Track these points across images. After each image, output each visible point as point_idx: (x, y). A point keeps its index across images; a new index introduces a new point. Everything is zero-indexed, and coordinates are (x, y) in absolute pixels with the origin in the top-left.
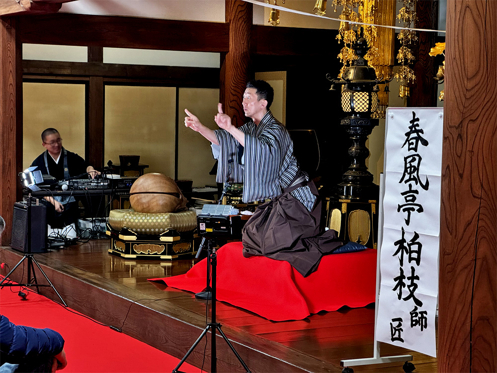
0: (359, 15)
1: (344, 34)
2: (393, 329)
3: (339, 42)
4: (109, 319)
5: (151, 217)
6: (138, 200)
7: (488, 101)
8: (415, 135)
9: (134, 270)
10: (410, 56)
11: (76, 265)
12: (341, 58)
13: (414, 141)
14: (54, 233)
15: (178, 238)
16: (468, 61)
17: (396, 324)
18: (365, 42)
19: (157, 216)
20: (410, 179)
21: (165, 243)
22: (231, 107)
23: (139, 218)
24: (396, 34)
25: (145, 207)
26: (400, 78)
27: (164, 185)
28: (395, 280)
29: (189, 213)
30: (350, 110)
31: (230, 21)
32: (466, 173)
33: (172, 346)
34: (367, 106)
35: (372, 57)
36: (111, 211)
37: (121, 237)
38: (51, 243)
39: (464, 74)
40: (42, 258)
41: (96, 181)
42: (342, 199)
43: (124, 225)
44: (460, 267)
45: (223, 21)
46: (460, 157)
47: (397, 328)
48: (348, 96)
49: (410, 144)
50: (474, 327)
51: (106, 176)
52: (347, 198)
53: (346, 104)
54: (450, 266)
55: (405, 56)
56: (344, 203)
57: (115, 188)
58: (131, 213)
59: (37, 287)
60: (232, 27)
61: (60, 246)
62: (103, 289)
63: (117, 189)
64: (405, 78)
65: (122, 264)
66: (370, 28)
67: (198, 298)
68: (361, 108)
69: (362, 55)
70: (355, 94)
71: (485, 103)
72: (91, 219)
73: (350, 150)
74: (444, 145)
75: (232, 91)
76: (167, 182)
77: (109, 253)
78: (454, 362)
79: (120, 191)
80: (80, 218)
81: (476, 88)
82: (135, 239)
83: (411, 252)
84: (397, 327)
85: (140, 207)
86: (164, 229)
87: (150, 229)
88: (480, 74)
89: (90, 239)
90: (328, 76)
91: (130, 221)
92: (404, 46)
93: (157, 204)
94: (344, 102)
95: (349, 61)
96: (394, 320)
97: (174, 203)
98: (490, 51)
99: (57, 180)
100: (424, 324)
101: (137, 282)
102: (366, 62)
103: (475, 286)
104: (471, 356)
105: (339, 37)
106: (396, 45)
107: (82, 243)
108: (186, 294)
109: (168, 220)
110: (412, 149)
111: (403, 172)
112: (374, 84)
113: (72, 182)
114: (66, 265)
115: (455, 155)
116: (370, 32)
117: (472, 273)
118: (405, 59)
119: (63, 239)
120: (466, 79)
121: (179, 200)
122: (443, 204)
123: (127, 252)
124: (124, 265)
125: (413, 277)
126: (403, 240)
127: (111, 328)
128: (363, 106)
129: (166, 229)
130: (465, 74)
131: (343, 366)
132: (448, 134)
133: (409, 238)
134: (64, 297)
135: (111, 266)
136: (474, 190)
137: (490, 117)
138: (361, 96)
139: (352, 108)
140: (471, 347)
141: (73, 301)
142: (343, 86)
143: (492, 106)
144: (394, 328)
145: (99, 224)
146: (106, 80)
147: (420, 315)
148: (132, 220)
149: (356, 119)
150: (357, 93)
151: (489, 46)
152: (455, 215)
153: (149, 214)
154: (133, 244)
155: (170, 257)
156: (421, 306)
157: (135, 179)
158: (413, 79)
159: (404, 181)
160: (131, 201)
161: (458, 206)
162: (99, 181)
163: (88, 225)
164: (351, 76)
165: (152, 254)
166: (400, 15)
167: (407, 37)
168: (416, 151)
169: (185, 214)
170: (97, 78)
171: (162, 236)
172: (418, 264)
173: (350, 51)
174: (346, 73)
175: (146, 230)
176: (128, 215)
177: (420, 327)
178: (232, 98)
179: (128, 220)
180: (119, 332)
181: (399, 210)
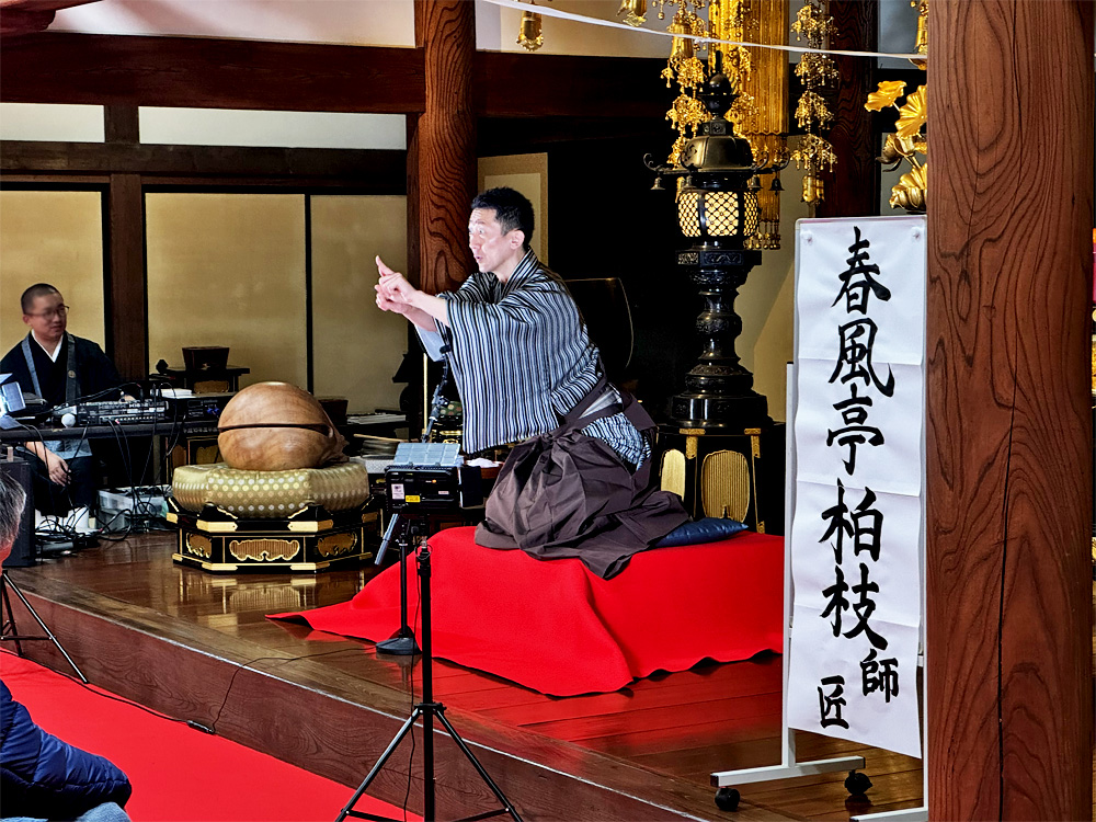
0: (711, 25)
1: (678, 66)
2: (825, 702)
3: (668, 86)
4: (184, 706)
5: (267, 480)
6: (237, 442)
7: (1025, 198)
8: (860, 277)
9: (231, 598)
10: (823, 112)
11: (102, 590)
12: (675, 119)
13: (859, 290)
14: (46, 523)
15: (329, 524)
16: (978, 111)
17: (829, 689)
18: (725, 83)
19: (281, 476)
20: (853, 374)
21: (299, 536)
22: (432, 234)
23: (242, 482)
24: (791, 68)
25: (252, 457)
26: (802, 161)
27: (294, 408)
28: (826, 593)
29: (350, 469)
30: (699, 232)
31: (426, 43)
32: (981, 356)
33: (332, 760)
34: (736, 223)
35: (740, 117)
36: (176, 470)
37: (201, 525)
38: (42, 544)
39: (970, 140)
40: (26, 579)
41: (138, 405)
42: (687, 428)
43: (208, 500)
44: (972, 559)
45: (410, 43)
46: (965, 320)
47: (832, 699)
48: (693, 201)
49: (850, 298)
50: (1007, 686)
51: (160, 393)
52: (696, 424)
53: (688, 219)
54: (950, 557)
55: (814, 112)
56: (692, 436)
57: (181, 419)
58: (222, 471)
59: (18, 643)
60: (430, 56)
61: (65, 549)
62: (170, 641)
63: (186, 420)
64: (814, 160)
65: (204, 587)
66: (735, 53)
67: (382, 652)
68: (722, 227)
69: (721, 112)
70: (707, 197)
71: (1017, 203)
72: (129, 488)
73: (701, 319)
74: (931, 295)
75: (435, 198)
76: (301, 401)
77: (175, 562)
78: (965, 766)
79: (193, 426)
80: (103, 489)
81: (999, 169)
82: (233, 530)
83: (861, 531)
84: (833, 695)
85: (241, 458)
86: (297, 505)
87: (266, 507)
88: (1005, 141)
89: (128, 534)
90: (648, 159)
91: (220, 490)
92: (811, 90)
93: (280, 451)
94: (685, 215)
95: (691, 126)
96: (826, 681)
97: (319, 448)
98: (1025, 88)
99: (50, 405)
100: (891, 688)
101: (239, 623)
102: (730, 126)
103: (1005, 599)
104: (1001, 751)
105: (668, 73)
106: (793, 88)
107: (110, 543)
108: (354, 644)
109: (306, 485)
110: (856, 307)
111: (837, 359)
112: (749, 174)
113: (85, 407)
114: (81, 592)
115: (956, 317)
116: (735, 60)
117: (998, 571)
118: (813, 118)
119: (69, 534)
120: (974, 152)
121: (328, 440)
122: (931, 425)
123: (216, 559)
124: (211, 587)
125: (865, 587)
126: (842, 508)
127: (191, 725)
128: (727, 223)
129: (302, 505)
130: (973, 138)
131: (717, 786)
132: (938, 270)
133: (853, 501)
134: (80, 662)
135: (179, 592)
136: (1000, 390)
137: (1028, 233)
138: (721, 201)
139: (703, 228)
140: (1001, 730)
141: (101, 670)
142: (681, 180)
143: (1032, 209)
144: (827, 699)
145: (147, 500)
146: (148, 180)
147: (882, 669)
148: (225, 488)
149: (712, 252)
150: (712, 194)
151: (1024, 78)
152: (958, 446)
153: (262, 473)
154: (228, 541)
155: (312, 566)
156: (884, 648)
157: (227, 399)
158: (831, 162)
159: (839, 379)
160: (220, 446)
161: (964, 426)
162: (146, 405)
163: (121, 502)
164: (698, 158)
165: (271, 561)
166: (799, 22)
167: (814, 72)
168: (864, 312)
169: (342, 470)
170: (128, 176)
171: (293, 520)
172: (875, 556)
173: (693, 103)
174: (687, 152)
175: (256, 507)
176: (217, 476)
177: (884, 692)
178: (435, 213)
179: (216, 487)
180: (210, 733)
181: (830, 443)
